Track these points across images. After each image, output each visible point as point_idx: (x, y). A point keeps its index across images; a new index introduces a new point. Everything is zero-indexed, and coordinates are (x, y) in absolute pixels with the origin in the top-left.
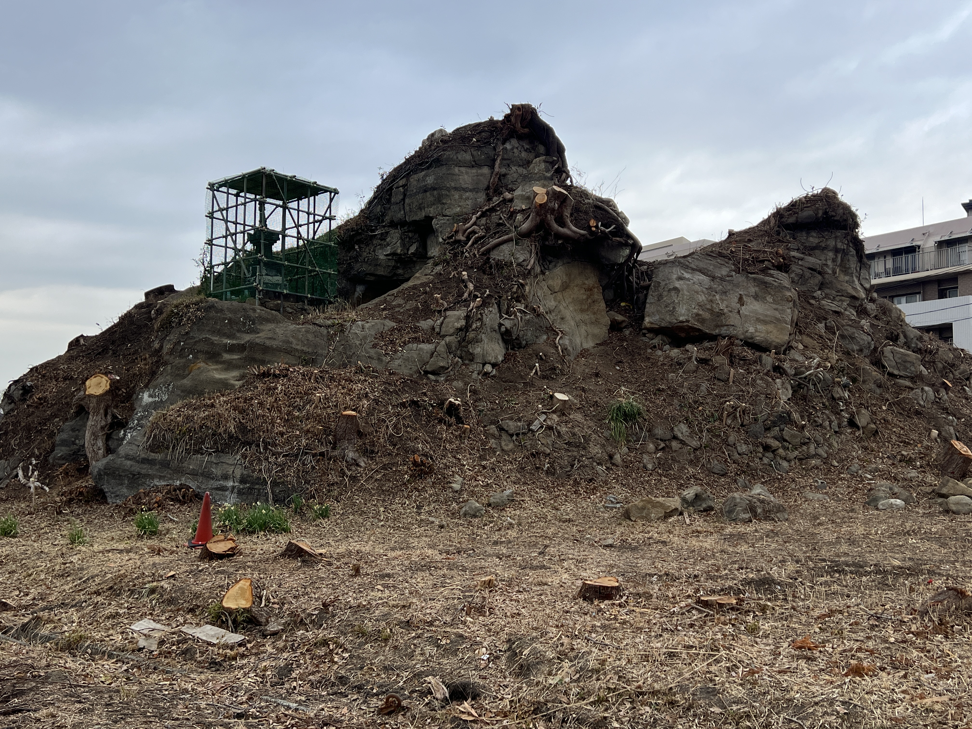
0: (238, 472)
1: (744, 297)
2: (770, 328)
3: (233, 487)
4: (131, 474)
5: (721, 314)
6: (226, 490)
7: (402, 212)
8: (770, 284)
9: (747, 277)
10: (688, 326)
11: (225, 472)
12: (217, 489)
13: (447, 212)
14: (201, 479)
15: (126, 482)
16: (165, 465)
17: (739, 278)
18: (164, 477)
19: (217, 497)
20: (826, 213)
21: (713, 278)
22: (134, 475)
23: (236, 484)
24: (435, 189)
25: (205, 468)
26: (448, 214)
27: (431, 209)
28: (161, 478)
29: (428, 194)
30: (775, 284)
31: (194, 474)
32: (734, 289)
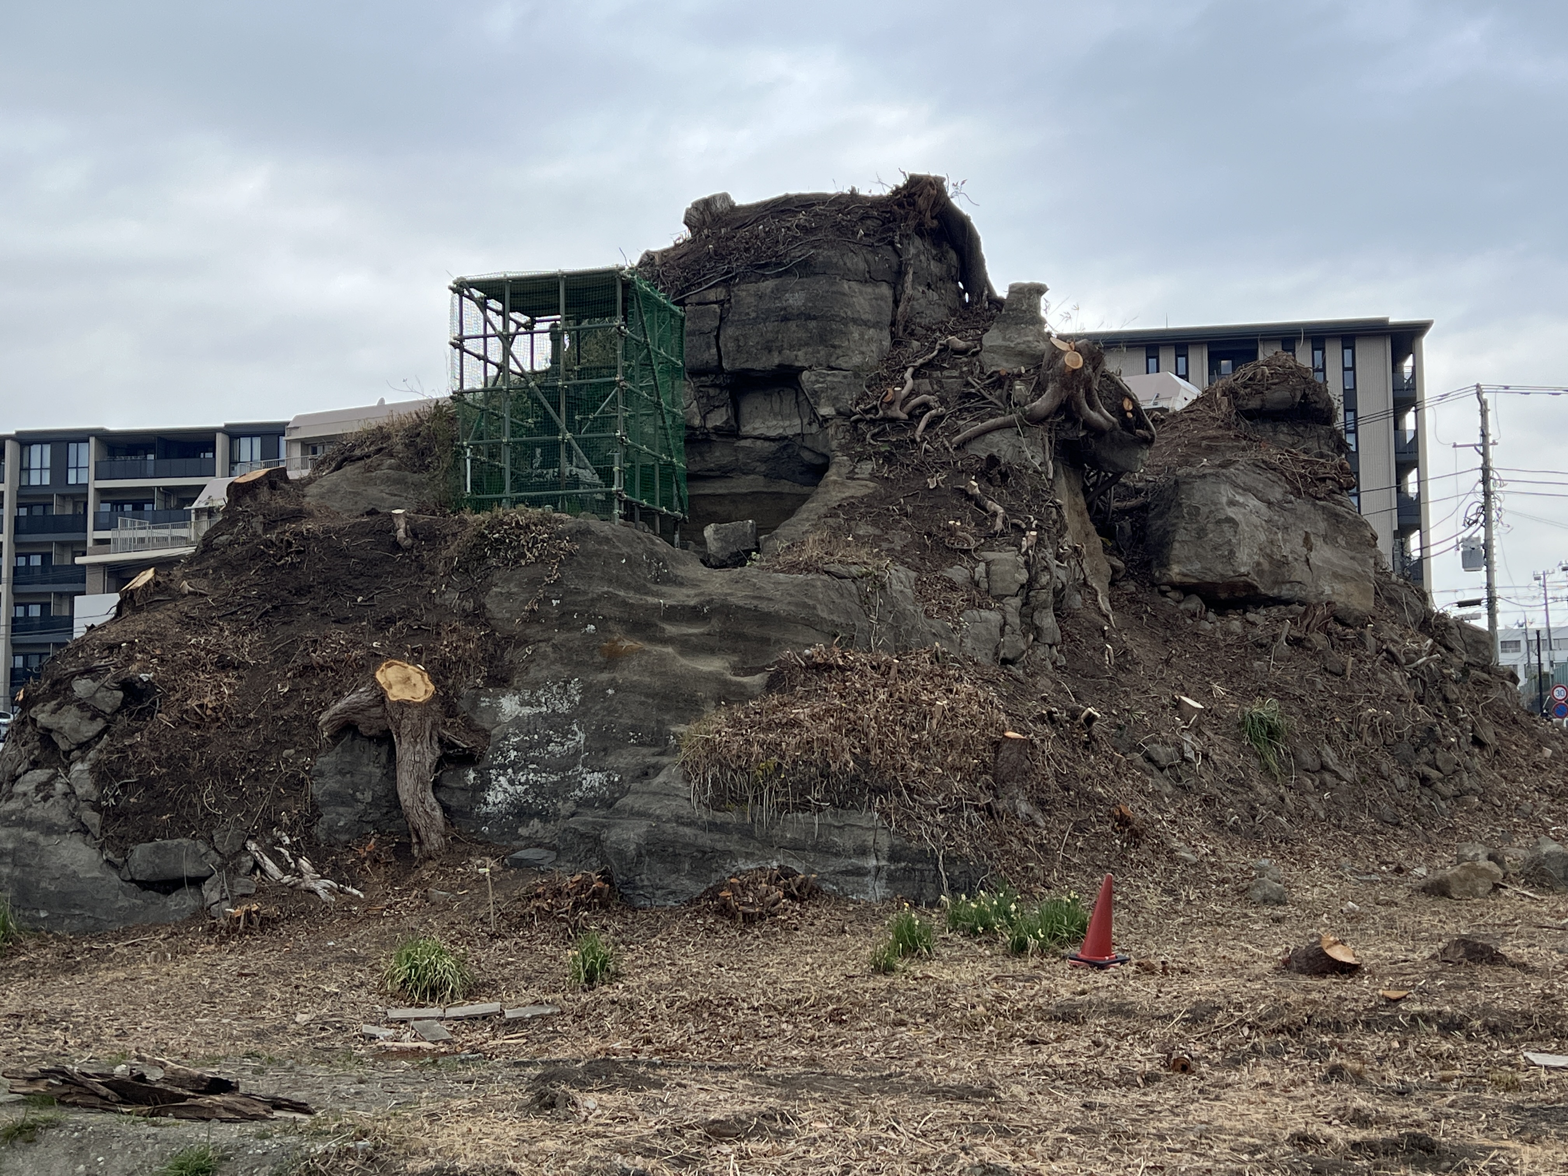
0: (884, 841)
1: (1312, 537)
2: (1351, 587)
3: (878, 869)
4: (697, 851)
5: (1284, 563)
6: (865, 875)
7: (714, 351)
8: (1343, 517)
9: (1314, 505)
10: (1247, 582)
11: (859, 842)
12: (847, 873)
13: (842, 363)
14: (812, 856)
15: (687, 867)
16: (747, 833)
17: (1302, 506)
18: (753, 854)
19: (848, 888)
20: (1305, 396)
21: (1270, 504)
22: (705, 853)
23: (883, 863)
24: (809, 318)
25: (819, 835)
26: (844, 366)
27: (800, 353)
28: (748, 856)
29: (792, 325)
30: (1350, 517)
31: (796, 848)
32: (1298, 522)
